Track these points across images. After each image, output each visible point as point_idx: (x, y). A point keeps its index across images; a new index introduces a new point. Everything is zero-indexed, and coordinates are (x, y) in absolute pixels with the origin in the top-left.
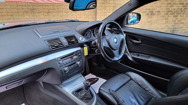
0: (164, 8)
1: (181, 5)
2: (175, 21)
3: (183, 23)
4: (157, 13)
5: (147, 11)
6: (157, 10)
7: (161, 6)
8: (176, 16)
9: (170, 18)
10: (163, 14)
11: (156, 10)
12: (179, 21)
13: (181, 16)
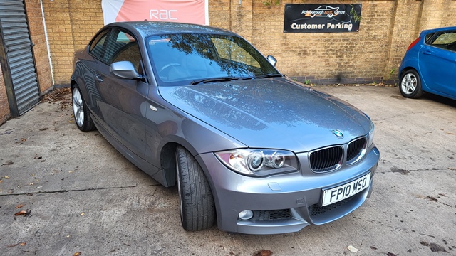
0: (321, 46)
1: (346, 42)
2: (340, 63)
3: (352, 66)
4: (312, 53)
5: (298, 50)
6: (312, 48)
7: (316, 44)
8: (340, 57)
9: (331, 59)
10: (321, 53)
11: (310, 49)
12: (346, 63)
13: (347, 57)
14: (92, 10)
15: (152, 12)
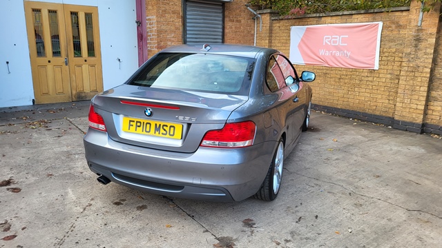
14: (284, 38)
15: (326, 38)
